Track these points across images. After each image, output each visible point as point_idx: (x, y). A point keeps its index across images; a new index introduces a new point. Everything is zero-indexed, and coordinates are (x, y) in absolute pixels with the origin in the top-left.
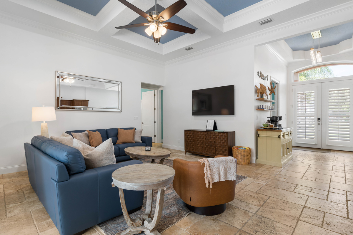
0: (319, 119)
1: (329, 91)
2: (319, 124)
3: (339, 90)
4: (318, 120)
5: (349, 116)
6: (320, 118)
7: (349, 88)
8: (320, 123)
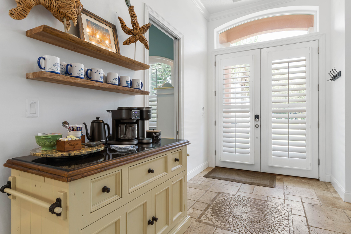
0: (257, 117)
1: (274, 64)
2: (257, 126)
3: (288, 62)
4: (255, 118)
5: (305, 111)
6: (259, 115)
7: (304, 58)
8: (259, 123)
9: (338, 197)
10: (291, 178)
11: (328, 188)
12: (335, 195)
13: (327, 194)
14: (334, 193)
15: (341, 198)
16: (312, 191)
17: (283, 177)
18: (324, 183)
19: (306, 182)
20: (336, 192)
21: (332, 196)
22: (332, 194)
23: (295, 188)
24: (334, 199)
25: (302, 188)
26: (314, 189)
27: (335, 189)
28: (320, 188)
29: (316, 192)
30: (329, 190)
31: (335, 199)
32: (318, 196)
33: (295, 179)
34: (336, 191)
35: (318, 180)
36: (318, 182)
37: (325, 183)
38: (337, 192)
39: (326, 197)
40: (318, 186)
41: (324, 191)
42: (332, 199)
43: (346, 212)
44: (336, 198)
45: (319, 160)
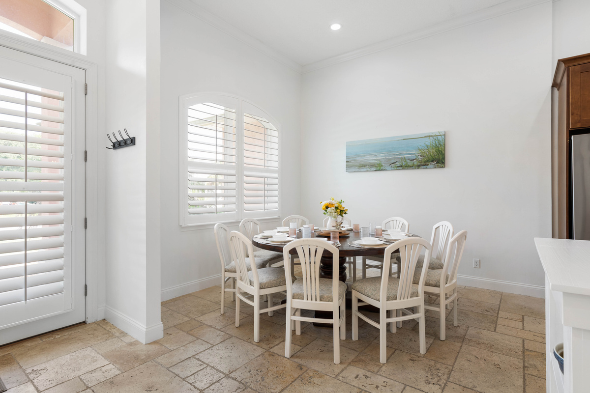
3: (27, 92)
7: (61, 94)
9: (133, 341)
10: (29, 344)
11: (109, 332)
12: (127, 340)
13: (115, 345)
14: (123, 336)
15: (137, 341)
16: (89, 352)
17: (6, 349)
18: (96, 325)
19: (66, 337)
20: (123, 334)
21: (125, 344)
22: (122, 340)
23: (52, 363)
24: (131, 349)
25: (68, 356)
26: (89, 345)
27: (119, 329)
28: (97, 337)
29: (96, 349)
30: (113, 335)
31: (132, 347)
32: (106, 357)
33: (38, 341)
34: (123, 332)
35: (84, 323)
36: (85, 327)
37: (98, 325)
38: (126, 332)
39: (118, 351)
40: (91, 334)
41: (107, 341)
42: (128, 350)
43: (159, 361)
44: (131, 344)
45: (86, 286)
